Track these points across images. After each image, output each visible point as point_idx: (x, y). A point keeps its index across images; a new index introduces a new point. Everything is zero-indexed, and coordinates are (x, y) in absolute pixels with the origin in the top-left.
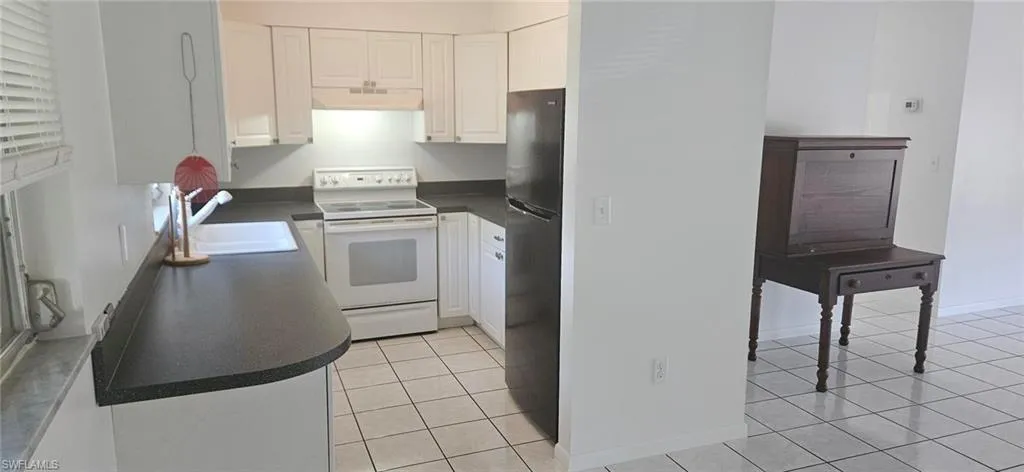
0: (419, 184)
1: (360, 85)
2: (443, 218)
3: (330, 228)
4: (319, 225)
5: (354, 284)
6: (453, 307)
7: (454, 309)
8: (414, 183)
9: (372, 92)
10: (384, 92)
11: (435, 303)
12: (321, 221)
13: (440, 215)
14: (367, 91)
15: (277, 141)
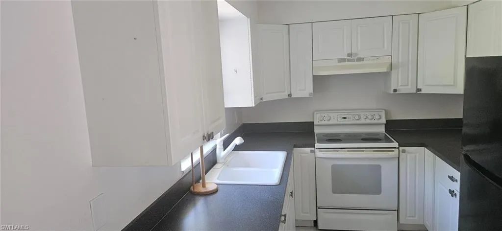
0: (387, 121)
1: (345, 56)
2: (404, 151)
3: (319, 154)
4: (312, 151)
5: (334, 192)
6: (410, 217)
7: (411, 218)
8: (384, 121)
9: (353, 60)
10: (362, 60)
11: (397, 212)
12: (313, 149)
13: (401, 148)
14: (349, 60)
15: (290, 95)
